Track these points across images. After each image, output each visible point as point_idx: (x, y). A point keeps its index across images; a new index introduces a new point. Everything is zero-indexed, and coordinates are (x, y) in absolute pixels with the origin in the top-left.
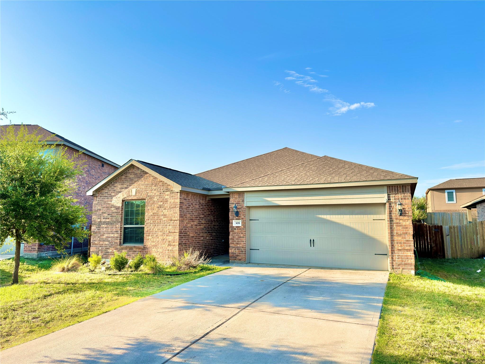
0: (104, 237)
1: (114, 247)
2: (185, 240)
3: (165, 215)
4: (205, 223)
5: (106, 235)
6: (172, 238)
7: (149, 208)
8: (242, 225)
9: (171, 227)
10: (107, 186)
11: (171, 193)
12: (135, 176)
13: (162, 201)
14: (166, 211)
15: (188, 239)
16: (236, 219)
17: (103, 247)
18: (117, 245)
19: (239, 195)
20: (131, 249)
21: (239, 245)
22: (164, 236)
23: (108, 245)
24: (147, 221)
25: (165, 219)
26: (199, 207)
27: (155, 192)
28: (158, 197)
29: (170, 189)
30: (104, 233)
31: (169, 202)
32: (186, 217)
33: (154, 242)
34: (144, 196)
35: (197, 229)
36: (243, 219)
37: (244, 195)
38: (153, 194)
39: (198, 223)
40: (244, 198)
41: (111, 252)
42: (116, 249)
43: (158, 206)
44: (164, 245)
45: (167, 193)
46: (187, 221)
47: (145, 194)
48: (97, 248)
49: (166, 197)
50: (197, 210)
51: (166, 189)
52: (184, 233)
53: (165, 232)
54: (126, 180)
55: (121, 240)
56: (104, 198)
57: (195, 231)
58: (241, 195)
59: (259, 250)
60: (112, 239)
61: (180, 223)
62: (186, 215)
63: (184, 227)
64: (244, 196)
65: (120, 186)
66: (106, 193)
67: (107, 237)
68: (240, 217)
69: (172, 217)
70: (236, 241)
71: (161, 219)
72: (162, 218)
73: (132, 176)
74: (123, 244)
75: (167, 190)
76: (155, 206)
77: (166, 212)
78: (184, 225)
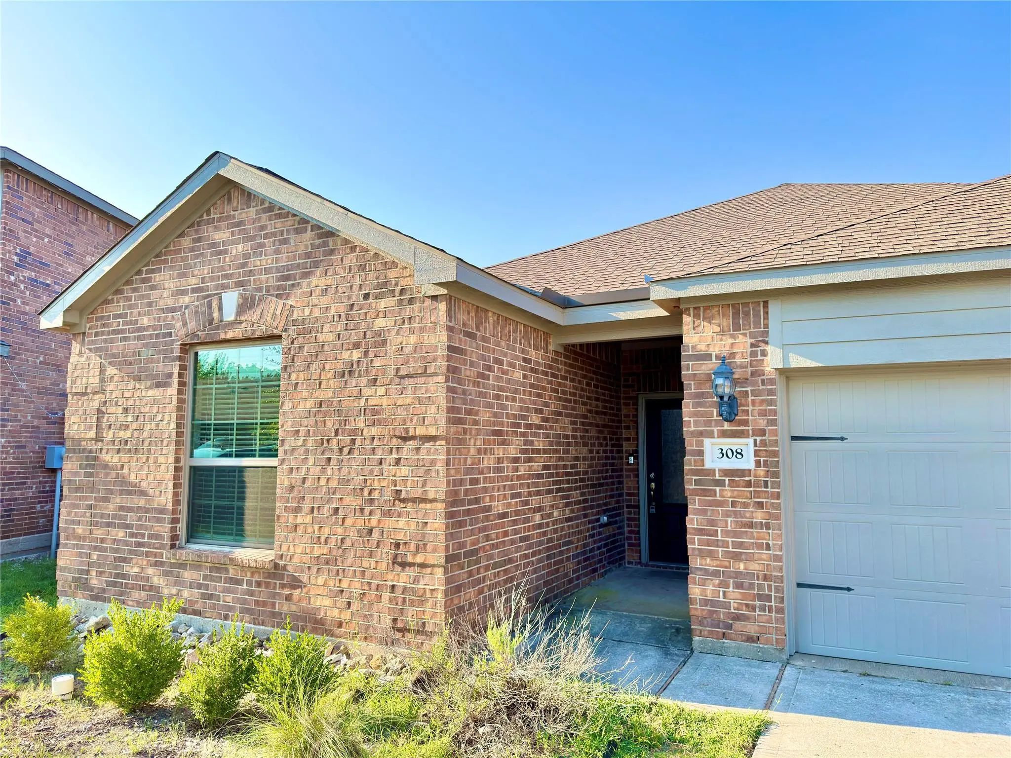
0: (110, 508)
1: (147, 554)
2: (472, 533)
3: (373, 413)
4: (545, 451)
5: (118, 500)
6: (413, 526)
7: (297, 378)
8: (758, 464)
9: (404, 471)
10: (124, 285)
11: (400, 303)
12: (233, 234)
13: (357, 346)
14: (381, 391)
15: (485, 529)
16: (724, 434)
17: (105, 550)
18: (162, 547)
19: (736, 314)
20: (218, 570)
21: (742, 566)
22: (370, 514)
23: (126, 543)
24: (290, 443)
25: (374, 431)
26: (525, 377)
27: (324, 301)
28: (340, 327)
29: (396, 285)
30: (111, 492)
31: (391, 348)
32: (476, 423)
33: (323, 540)
34: (275, 325)
35: (519, 478)
36: (763, 433)
37: (766, 313)
38: (317, 313)
39: (524, 451)
40: (766, 326)
41: (136, 577)
42: (156, 564)
43: (339, 366)
44: (373, 561)
45: (382, 304)
46: (478, 443)
47: (278, 312)
48: (80, 555)
49: (380, 323)
50: (516, 391)
51: (379, 286)
52: (470, 502)
53: (376, 495)
54: (197, 257)
55: (179, 525)
56: (112, 341)
57: (512, 487)
58: (747, 314)
59: (849, 589)
60: (140, 519)
61: (448, 452)
62: (477, 414)
63: (468, 471)
64: (766, 317)
65: (170, 285)
66: (120, 316)
67: (121, 508)
68: (746, 423)
69: (412, 420)
70: (725, 544)
71: (353, 432)
72: (361, 425)
73: (221, 236)
74: (188, 541)
75: (384, 288)
76: (327, 367)
77: (377, 396)
78: (469, 461)
